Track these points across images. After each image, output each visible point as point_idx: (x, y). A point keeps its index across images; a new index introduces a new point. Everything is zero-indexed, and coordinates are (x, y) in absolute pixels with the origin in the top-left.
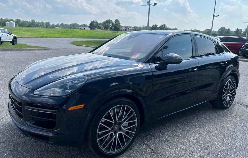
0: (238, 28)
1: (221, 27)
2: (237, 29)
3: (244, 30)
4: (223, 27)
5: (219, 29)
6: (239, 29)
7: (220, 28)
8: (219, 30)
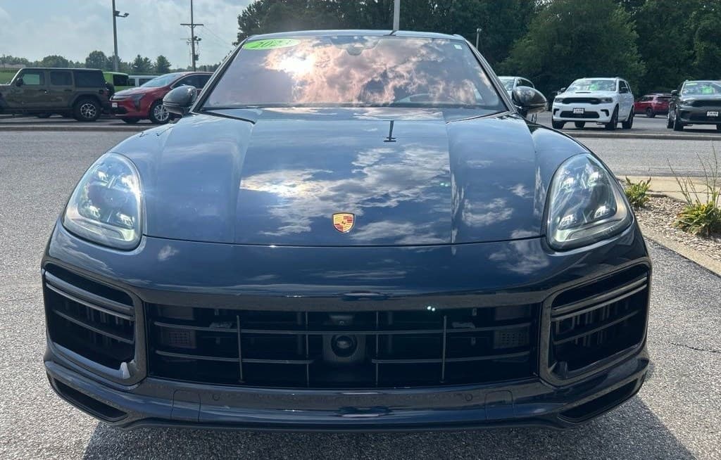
0: (139, 56)
1: (91, 52)
2: (136, 57)
3: (156, 61)
4: (98, 50)
5: (88, 56)
6: (143, 57)
7: (89, 54)
8: (87, 60)
